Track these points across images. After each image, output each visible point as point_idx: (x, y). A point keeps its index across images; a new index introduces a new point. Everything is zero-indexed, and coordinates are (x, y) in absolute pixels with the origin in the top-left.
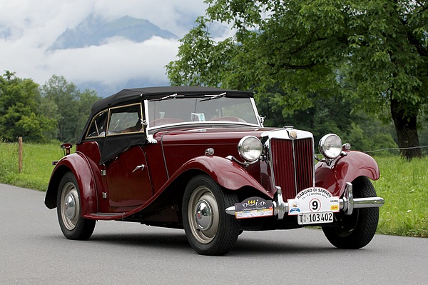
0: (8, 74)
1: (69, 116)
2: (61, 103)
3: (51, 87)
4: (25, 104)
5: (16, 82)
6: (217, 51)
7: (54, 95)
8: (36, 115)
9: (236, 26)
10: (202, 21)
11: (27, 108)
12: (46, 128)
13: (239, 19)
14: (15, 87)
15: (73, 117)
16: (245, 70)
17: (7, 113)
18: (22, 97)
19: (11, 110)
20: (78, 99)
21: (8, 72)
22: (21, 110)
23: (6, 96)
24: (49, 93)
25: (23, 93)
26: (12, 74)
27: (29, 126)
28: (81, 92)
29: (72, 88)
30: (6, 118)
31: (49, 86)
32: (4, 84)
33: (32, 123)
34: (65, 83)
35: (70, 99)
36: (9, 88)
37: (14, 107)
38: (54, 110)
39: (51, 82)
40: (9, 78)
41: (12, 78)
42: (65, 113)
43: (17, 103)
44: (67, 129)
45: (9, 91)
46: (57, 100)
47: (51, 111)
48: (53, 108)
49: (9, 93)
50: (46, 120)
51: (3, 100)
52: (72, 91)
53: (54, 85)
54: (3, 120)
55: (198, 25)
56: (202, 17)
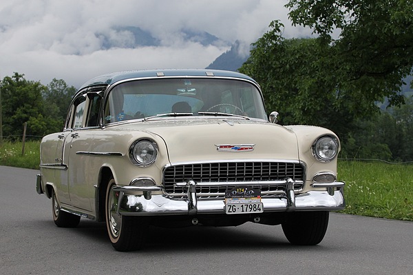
0: (17, 76)
3: (53, 90)
4: (33, 105)
6: (292, 55)
8: (44, 116)
9: (317, 31)
10: (276, 25)
11: (35, 110)
13: (319, 23)
14: (23, 89)
16: (324, 76)
17: (15, 114)
19: (19, 111)
21: (17, 74)
23: (15, 97)
27: (36, 127)
30: (14, 118)
31: (50, 89)
32: (13, 85)
33: (39, 124)
36: (17, 90)
37: (22, 108)
40: (17, 79)
45: (18, 93)
49: (18, 94)
51: (12, 101)
53: (55, 88)
54: (11, 120)
55: (272, 29)
56: (277, 21)
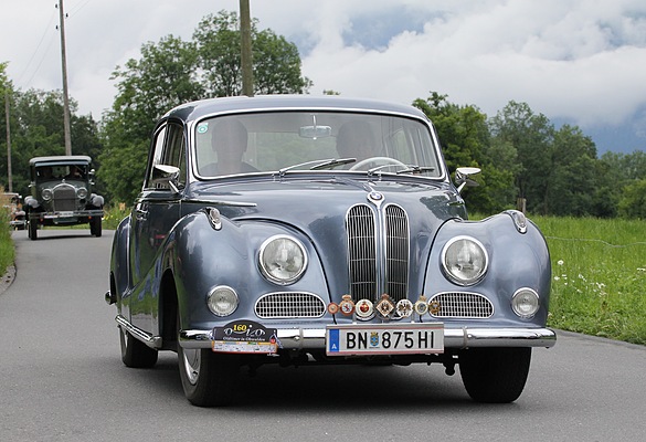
1: (536, 166)
2: (523, 146)
5: (448, 110)
7: (512, 133)
12: (495, 186)
15: (542, 168)
18: (458, 135)
20: (550, 141)
22: (454, 156)
24: (503, 129)
25: (460, 128)
26: (441, 98)
28: (557, 129)
29: (541, 121)
34: (530, 114)
35: (538, 139)
38: (512, 156)
39: (508, 112)
41: (442, 104)
42: (529, 161)
43: (449, 145)
44: (532, 187)
46: (516, 141)
47: (506, 158)
48: (510, 153)
50: (496, 172)
52: (542, 126)
